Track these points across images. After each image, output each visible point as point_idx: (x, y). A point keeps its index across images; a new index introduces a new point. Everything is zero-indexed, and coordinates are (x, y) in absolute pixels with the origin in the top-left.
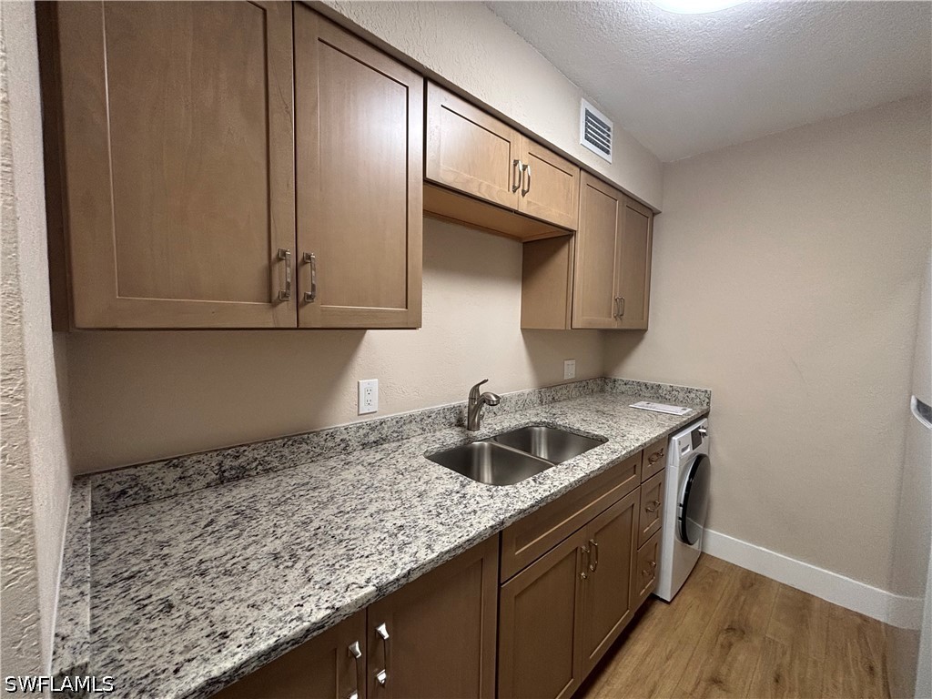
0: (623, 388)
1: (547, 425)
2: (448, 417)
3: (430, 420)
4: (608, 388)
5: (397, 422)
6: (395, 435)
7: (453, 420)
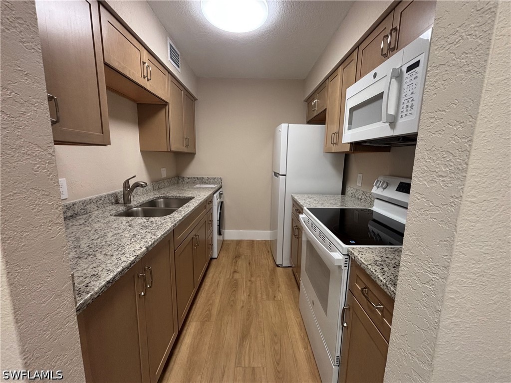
0: (188, 181)
1: (163, 198)
2: (110, 199)
3: (101, 201)
4: (180, 181)
5: (83, 203)
6: (83, 211)
7: (113, 201)
